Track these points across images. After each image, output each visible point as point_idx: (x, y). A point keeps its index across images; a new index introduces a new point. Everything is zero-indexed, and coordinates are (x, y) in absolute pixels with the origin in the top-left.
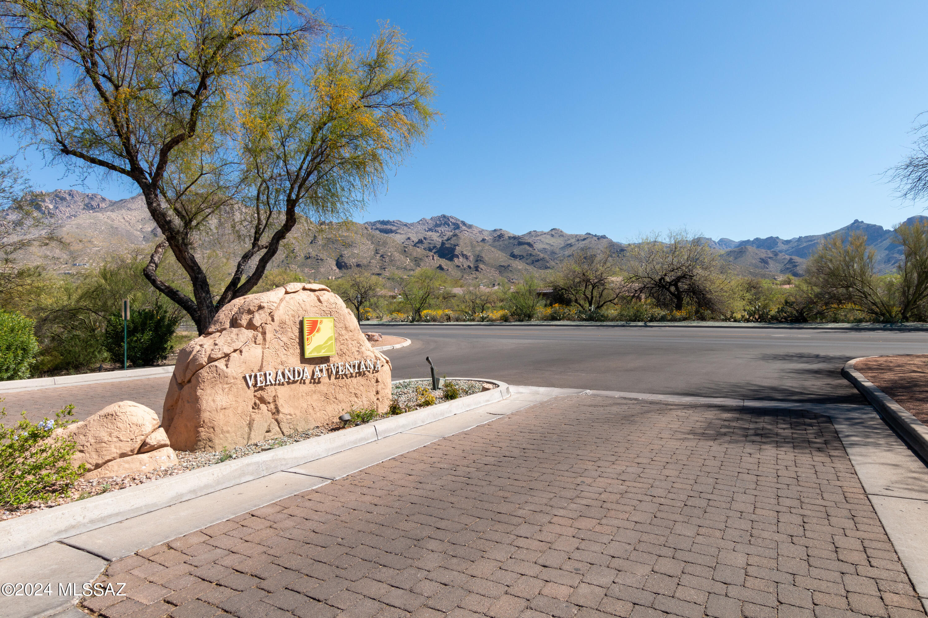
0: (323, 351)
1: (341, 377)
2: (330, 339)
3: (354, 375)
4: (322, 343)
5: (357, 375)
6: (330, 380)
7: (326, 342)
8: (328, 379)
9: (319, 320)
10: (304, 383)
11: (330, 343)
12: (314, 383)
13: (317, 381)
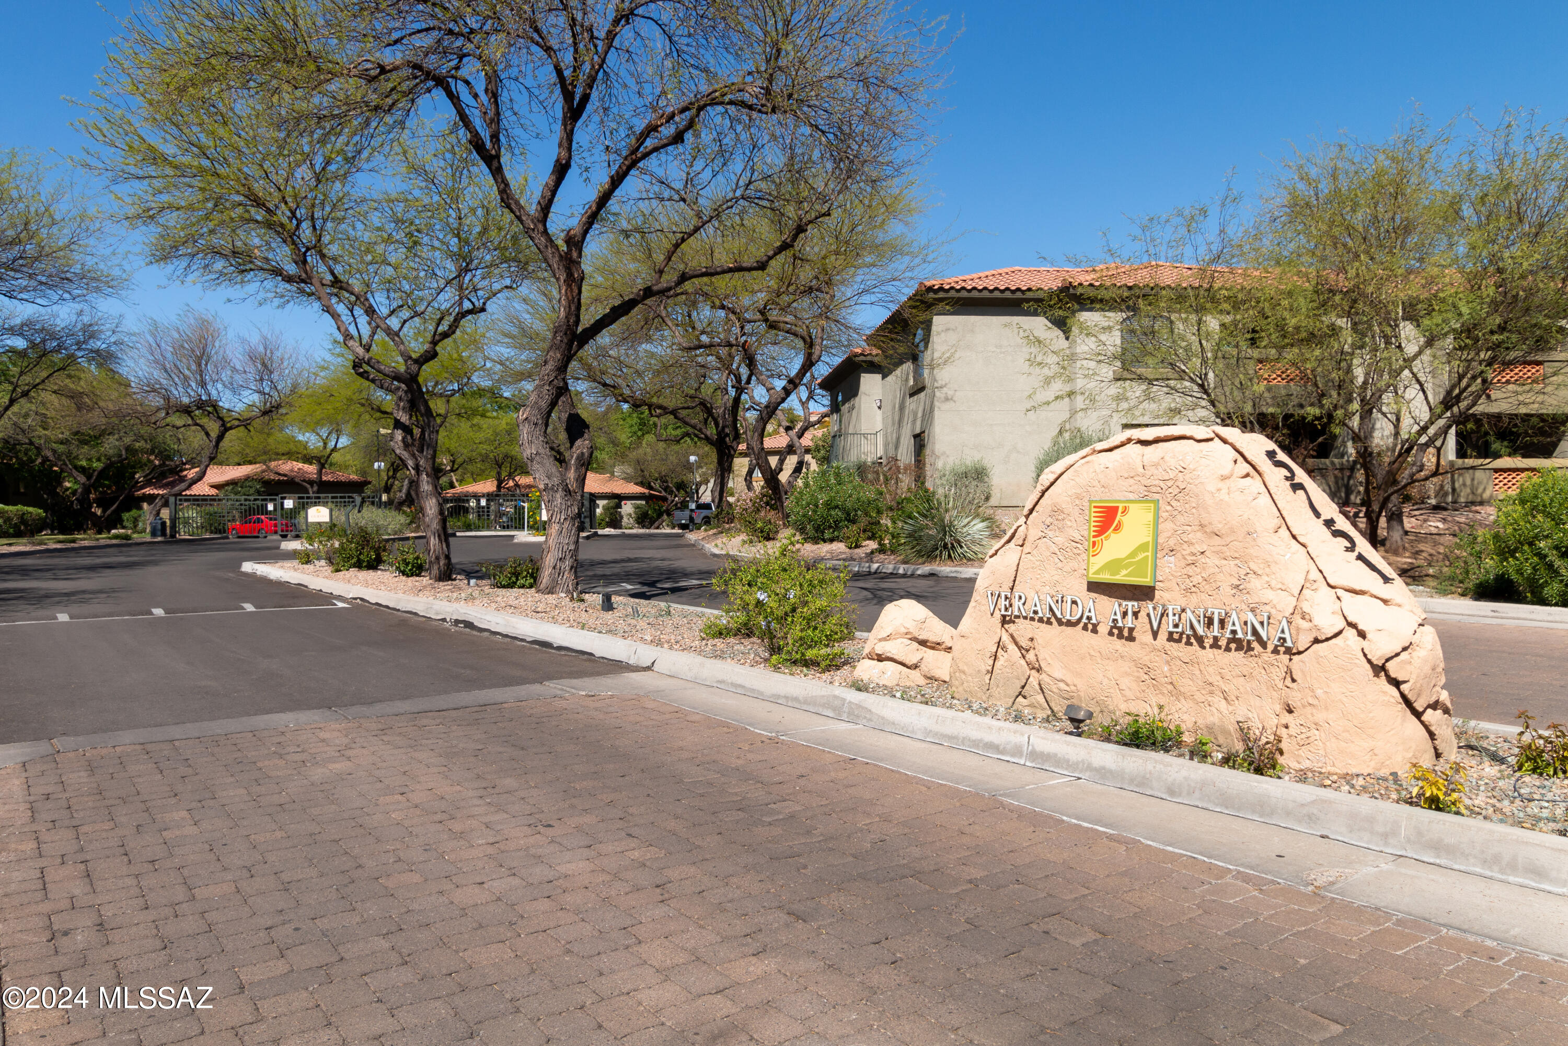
0: (1124, 572)
1: (1184, 640)
2: (1143, 547)
3: (1223, 643)
4: (1123, 556)
5: (1233, 646)
6: (1155, 639)
7: (1133, 554)
8: (1151, 637)
9: (1121, 506)
10: (1095, 631)
11: (1141, 556)
12: (1120, 636)
13: (1126, 633)
